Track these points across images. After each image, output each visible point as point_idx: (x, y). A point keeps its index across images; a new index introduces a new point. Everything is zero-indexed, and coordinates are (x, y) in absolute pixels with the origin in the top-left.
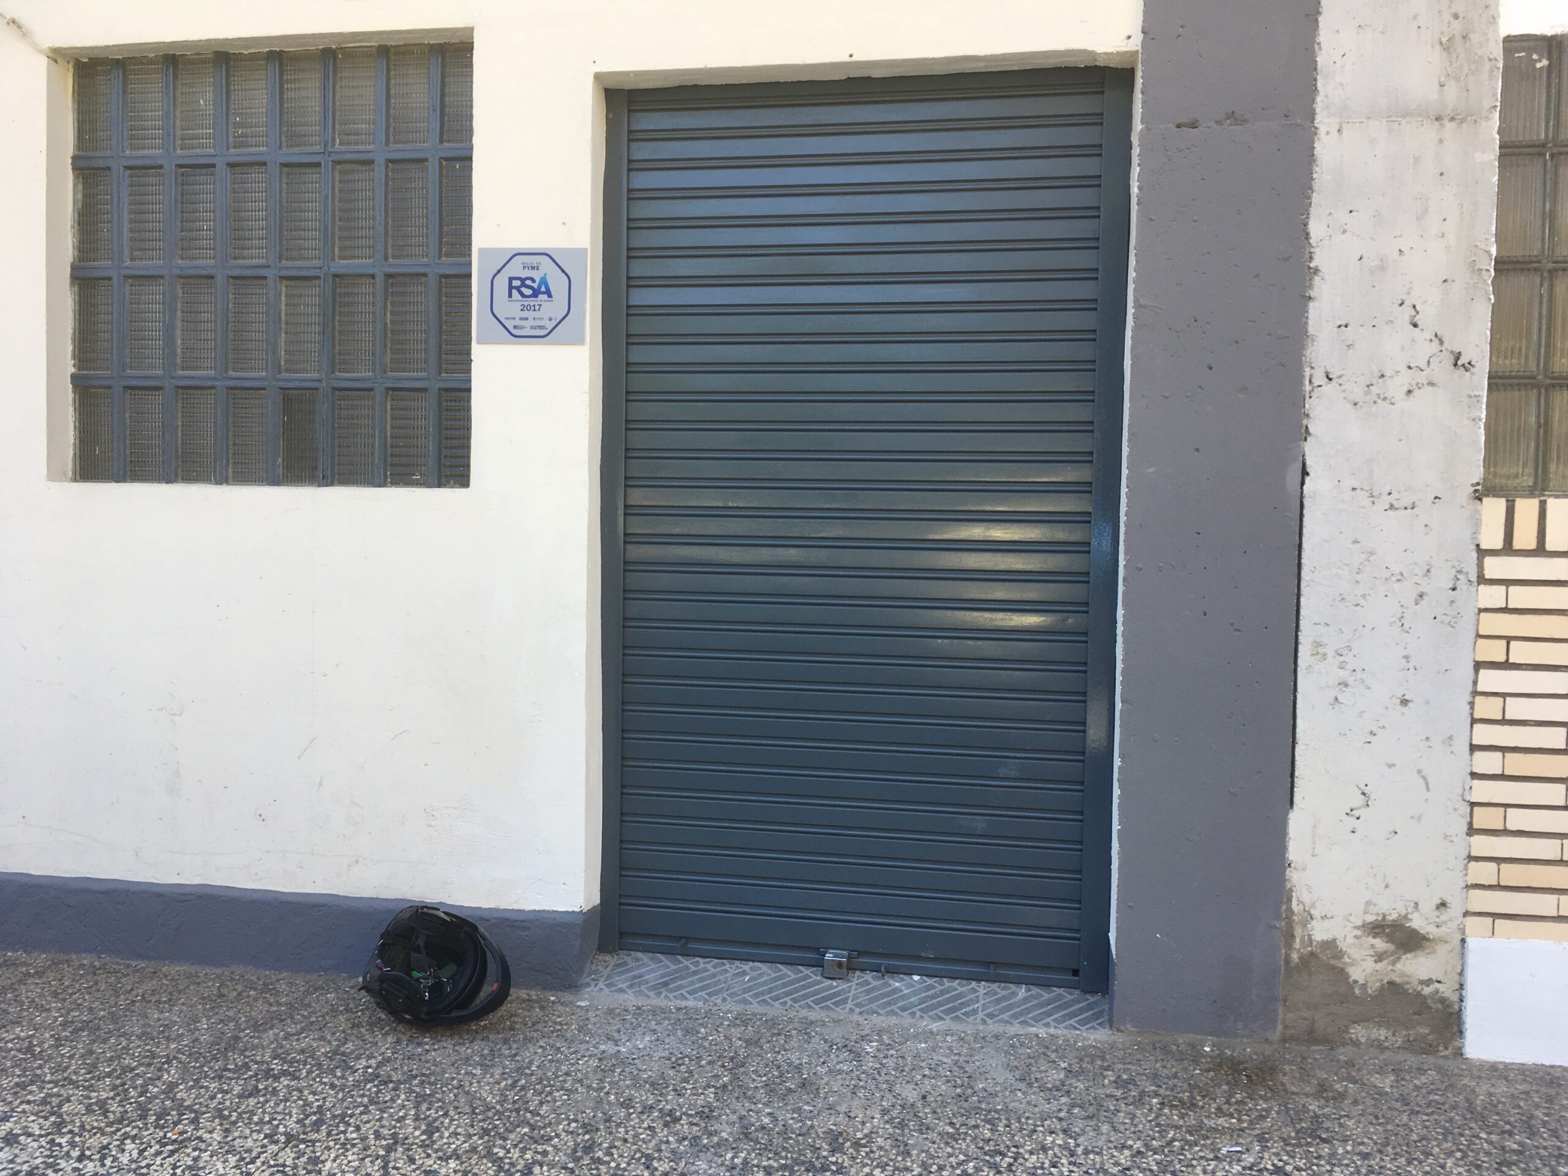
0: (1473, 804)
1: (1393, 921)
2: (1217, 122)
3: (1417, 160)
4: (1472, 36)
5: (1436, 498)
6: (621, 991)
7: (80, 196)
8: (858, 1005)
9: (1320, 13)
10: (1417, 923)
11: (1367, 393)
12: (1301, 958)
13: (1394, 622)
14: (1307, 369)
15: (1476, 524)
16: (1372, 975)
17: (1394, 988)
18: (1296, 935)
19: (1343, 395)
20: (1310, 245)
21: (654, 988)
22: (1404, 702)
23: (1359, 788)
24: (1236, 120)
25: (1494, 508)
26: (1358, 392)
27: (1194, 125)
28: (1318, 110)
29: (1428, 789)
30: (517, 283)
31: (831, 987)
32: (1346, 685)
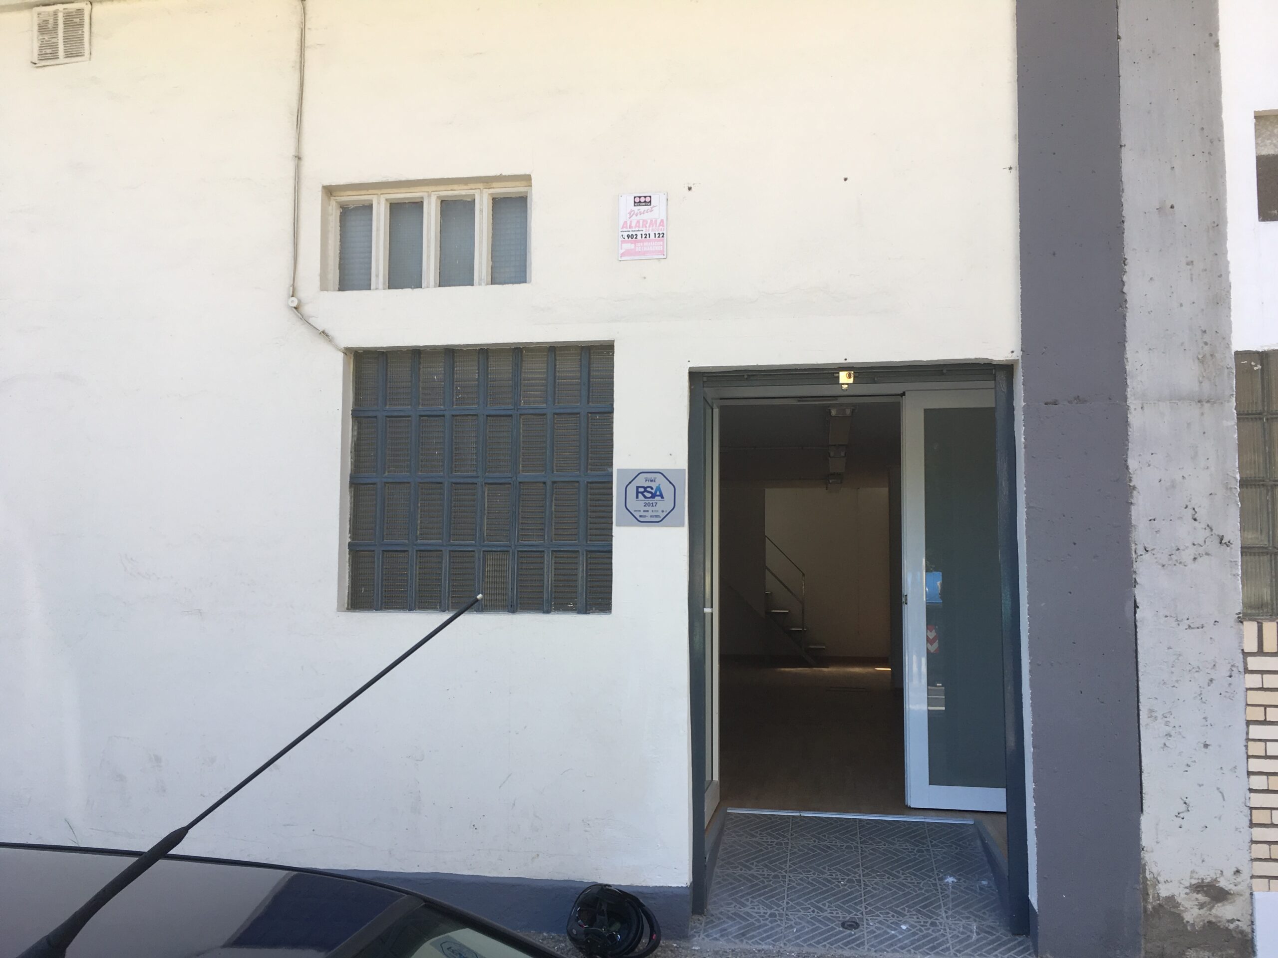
0: (1251, 808)
1: (1209, 882)
2: (1069, 402)
3: (1189, 425)
4: (1216, 355)
5: (1215, 622)
6: (716, 939)
7: (356, 433)
8: (872, 946)
9: (1126, 341)
10: (1223, 883)
11: (1170, 559)
12: (1154, 908)
13: (1196, 697)
14: (1133, 545)
15: (1241, 637)
16: (1197, 917)
17: (1211, 926)
18: (1149, 893)
19: (1156, 560)
20: (1130, 473)
21: (736, 937)
22: (1206, 746)
23: (1181, 799)
24: (1080, 401)
25: (1250, 628)
26: (1164, 559)
27: (1055, 403)
28: (1129, 396)
29: (1224, 800)
30: (641, 490)
31: (851, 935)
32: (1170, 736)
